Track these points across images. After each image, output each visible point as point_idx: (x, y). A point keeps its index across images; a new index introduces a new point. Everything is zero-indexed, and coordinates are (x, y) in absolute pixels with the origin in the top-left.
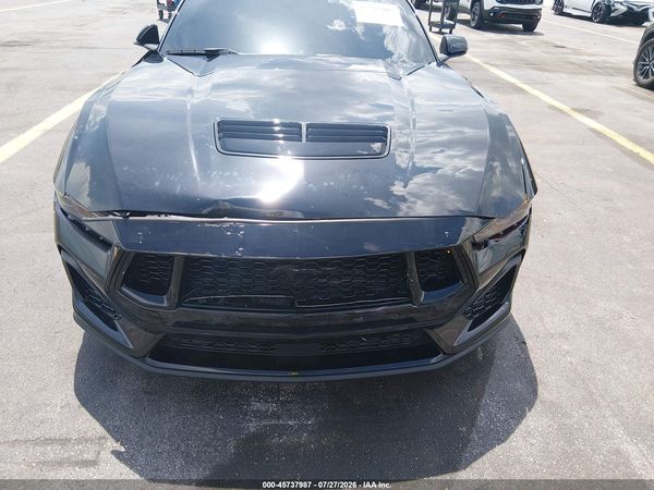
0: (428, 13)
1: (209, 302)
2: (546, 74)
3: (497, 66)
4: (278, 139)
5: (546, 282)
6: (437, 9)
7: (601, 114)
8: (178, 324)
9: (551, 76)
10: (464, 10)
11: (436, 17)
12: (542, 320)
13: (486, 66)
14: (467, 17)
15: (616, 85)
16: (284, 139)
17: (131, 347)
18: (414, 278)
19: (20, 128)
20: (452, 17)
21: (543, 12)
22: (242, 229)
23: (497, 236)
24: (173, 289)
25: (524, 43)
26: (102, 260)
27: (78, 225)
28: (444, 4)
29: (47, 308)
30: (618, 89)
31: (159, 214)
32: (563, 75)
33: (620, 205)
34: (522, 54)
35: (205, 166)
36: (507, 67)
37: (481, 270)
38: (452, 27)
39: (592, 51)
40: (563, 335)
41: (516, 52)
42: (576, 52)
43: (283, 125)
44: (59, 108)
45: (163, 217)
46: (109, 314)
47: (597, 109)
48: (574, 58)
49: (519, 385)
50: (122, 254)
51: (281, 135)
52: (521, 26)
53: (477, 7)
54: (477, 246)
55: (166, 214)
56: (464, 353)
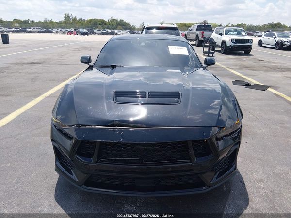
0: (202, 48)
1: (109, 161)
2: (255, 71)
3: (232, 69)
4: (139, 97)
5: (254, 158)
6: (206, 46)
7: (279, 87)
8: (96, 170)
9: (257, 72)
10: (218, 46)
11: (206, 50)
12: (252, 174)
13: (228, 69)
14: (220, 49)
15: (286, 75)
16: (141, 97)
17: (77, 180)
18: (192, 152)
19: (36, 96)
20: (213, 49)
21: (253, 46)
22: (123, 131)
23: (227, 135)
24: (95, 155)
25: (245, 59)
26: (68, 144)
27: (60, 131)
28: (210, 45)
29: (43, 166)
30: (287, 77)
31: (91, 125)
32: (262, 72)
33: (288, 125)
34: (244, 64)
35: (109, 109)
36: (237, 69)
37: (220, 149)
38: (213, 53)
39: (275, 61)
40: (261, 181)
41: (241, 63)
42: (268, 62)
43: (140, 92)
44: (52, 88)
45: (93, 127)
46: (69, 167)
47: (277, 86)
48: (267, 65)
49: (242, 202)
50: (77, 141)
51: (140, 96)
52: (243, 52)
53: (224, 45)
54: (218, 139)
55: (94, 125)
56: (216, 186)
